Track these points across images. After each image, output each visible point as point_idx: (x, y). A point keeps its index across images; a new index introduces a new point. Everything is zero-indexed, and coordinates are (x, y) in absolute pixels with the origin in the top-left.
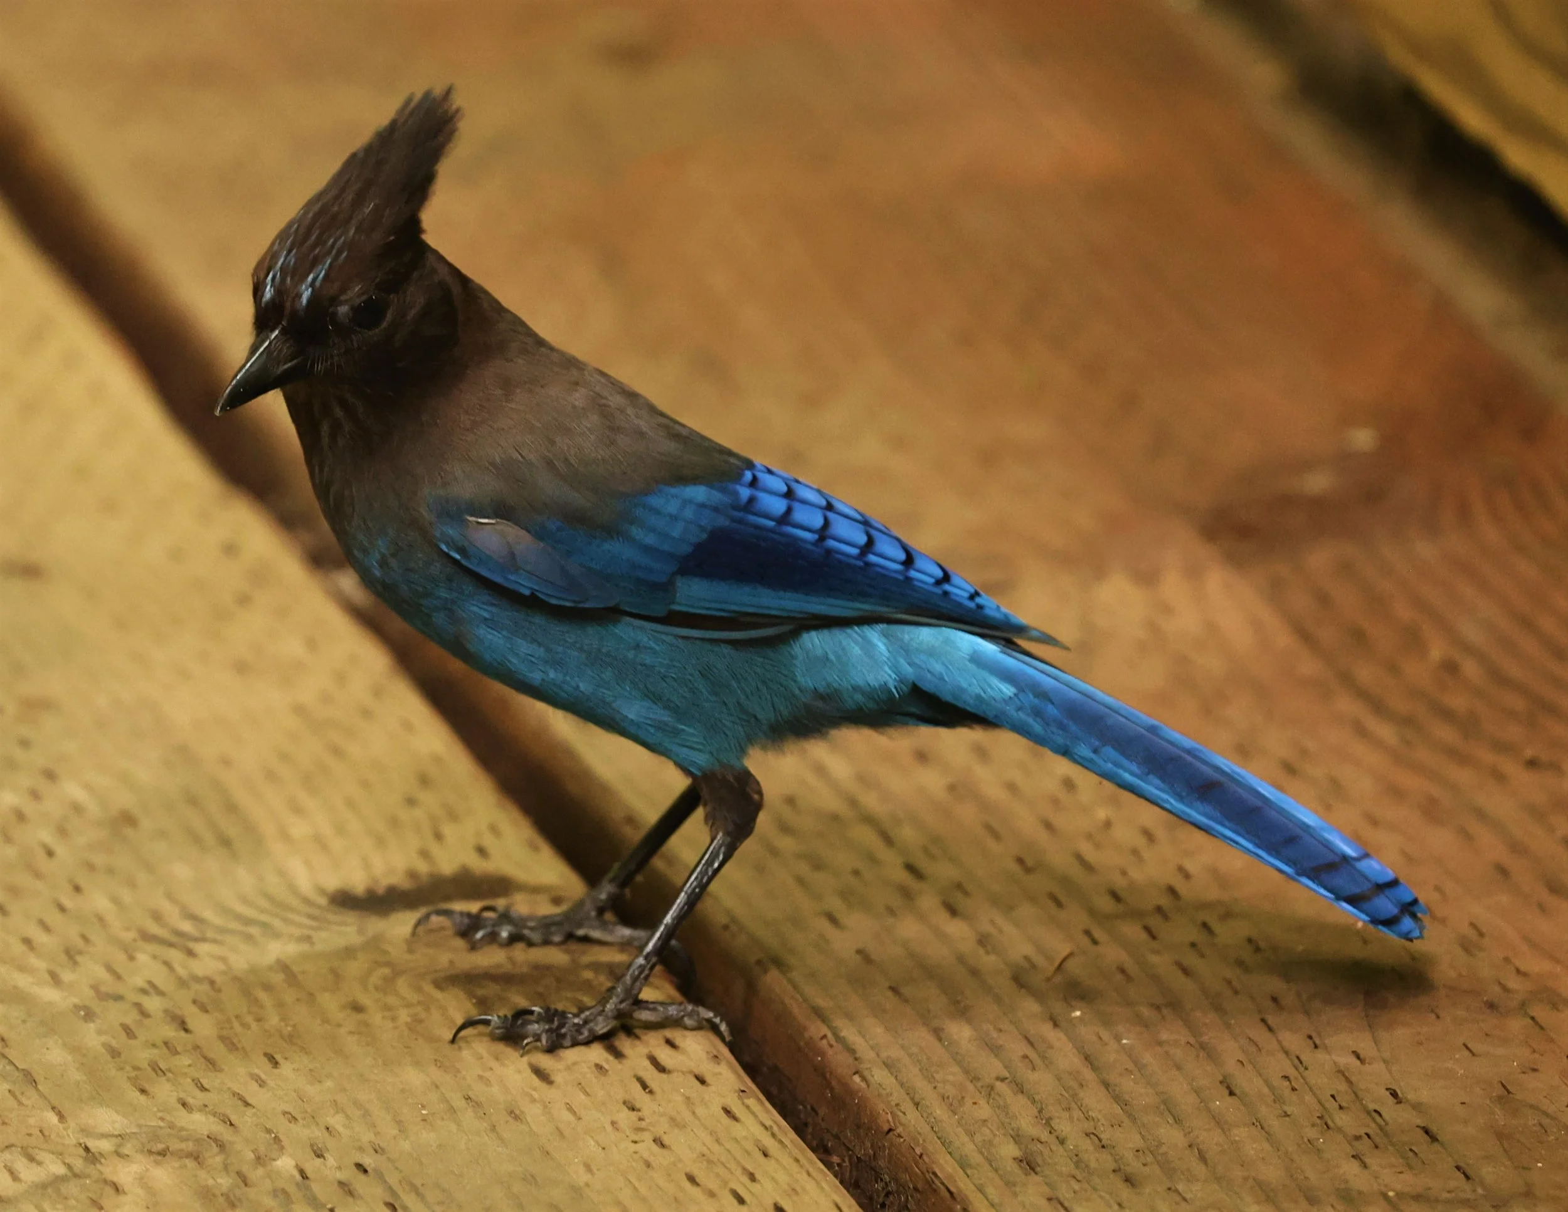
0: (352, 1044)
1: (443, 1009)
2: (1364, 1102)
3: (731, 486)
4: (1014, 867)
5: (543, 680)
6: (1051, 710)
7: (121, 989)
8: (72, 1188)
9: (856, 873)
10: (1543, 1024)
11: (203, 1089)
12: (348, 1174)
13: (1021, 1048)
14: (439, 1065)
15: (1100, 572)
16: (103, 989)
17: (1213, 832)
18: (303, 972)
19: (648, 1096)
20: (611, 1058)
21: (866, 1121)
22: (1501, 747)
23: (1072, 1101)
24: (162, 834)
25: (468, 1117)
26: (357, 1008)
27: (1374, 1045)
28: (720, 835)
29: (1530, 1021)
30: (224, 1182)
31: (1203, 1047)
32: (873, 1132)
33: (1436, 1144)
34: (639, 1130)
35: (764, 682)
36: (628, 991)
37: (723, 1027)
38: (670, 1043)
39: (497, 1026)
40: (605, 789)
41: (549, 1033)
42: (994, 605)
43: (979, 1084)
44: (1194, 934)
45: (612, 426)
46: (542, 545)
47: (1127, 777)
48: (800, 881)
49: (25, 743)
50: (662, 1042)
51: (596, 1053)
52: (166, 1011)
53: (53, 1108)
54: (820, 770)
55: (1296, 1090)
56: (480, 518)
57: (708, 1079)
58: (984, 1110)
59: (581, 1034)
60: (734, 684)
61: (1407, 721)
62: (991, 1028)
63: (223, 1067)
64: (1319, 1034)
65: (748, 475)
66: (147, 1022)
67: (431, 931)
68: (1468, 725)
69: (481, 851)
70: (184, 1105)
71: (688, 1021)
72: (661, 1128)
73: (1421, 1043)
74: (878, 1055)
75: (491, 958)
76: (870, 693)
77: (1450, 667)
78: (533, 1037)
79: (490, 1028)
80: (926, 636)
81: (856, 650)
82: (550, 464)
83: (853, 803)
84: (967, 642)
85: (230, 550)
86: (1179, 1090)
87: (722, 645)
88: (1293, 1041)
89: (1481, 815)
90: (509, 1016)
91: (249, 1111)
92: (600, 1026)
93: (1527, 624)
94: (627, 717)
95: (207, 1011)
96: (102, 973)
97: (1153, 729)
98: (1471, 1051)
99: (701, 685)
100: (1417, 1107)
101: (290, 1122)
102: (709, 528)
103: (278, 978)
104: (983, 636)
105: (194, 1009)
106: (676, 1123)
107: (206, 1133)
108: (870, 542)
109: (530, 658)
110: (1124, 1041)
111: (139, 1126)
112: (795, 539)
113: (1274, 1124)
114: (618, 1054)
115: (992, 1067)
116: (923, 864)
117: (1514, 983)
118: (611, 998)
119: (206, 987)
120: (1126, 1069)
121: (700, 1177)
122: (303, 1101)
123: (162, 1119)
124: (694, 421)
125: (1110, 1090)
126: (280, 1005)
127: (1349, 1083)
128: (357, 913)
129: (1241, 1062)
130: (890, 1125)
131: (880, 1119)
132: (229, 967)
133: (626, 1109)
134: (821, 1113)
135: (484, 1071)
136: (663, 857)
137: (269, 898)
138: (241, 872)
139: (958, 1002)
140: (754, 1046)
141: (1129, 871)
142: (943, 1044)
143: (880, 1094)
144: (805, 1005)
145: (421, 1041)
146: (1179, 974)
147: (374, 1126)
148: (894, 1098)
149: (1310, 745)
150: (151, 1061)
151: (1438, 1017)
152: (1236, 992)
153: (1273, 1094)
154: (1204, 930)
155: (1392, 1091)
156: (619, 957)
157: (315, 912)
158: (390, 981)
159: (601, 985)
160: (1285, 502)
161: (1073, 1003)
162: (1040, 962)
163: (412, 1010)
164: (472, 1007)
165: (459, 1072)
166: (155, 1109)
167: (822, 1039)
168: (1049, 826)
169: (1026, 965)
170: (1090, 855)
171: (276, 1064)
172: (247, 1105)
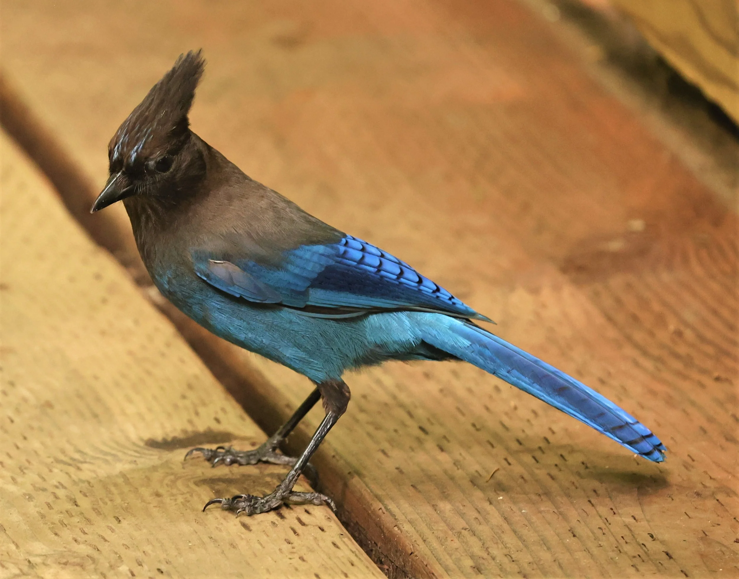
0: (155, 512)
1: (199, 496)
2: (637, 540)
3: (335, 245)
4: (472, 429)
6: (487, 353)
7: (46, 486)
9: (396, 431)
10: (722, 503)
11: (85, 533)
12: (154, 574)
13: (475, 514)
14: (197, 522)
15: (512, 289)
16: (37, 486)
17: (564, 411)
18: (132, 478)
19: (296, 536)
20: (279, 519)
21: (400, 549)
22: (704, 371)
23: (498, 540)
24: (66, 412)
25: (211, 546)
26: (158, 495)
27: (642, 512)
28: (330, 412)
29: (716, 501)
30: (95, 577)
31: (561, 513)
32: (404, 554)
33: (672, 560)
34: (292, 553)
35: (351, 339)
36: (287, 487)
37: (332, 504)
38: (307, 511)
40: (276, 390)
42: (460, 303)
43: (454, 531)
44: (557, 460)
45: (279, 217)
48: (369, 435)
50: (303, 511)
51: (272, 516)
52: (67, 496)
53: (13, 542)
54: (379, 382)
55: (605, 534)
56: (216, 260)
57: (325, 529)
58: (456, 544)
59: (265, 507)
61: (659, 359)
62: (460, 505)
63: (94, 523)
64: (616, 508)
66: (58, 501)
67: (193, 458)
68: (688, 361)
69: (218, 420)
70: (76, 541)
71: (315, 501)
72: (303, 552)
73: (663, 512)
74: (406, 517)
75: (222, 471)
76: (402, 344)
77: (679, 334)
79: (221, 504)
80: (428, 317)
81: (395, 324)
82: (249, 235)
83: (395, 397)
84: (447, 320)
85: (98, 277)
86: (549, 534)
87: (331, 321)
88: (604, 510)
89: (693, 404)
90: (231, 499)
91: (107, 544)
92: (274, 504)
93: (715, 312)
95: (86, 496)
96: (36, 478)
97: (536, 362)
98: (688, 516)
99: (321, 339)
100: (663, 542)
101: (126, 549)
102: (325, 265)
103: (120, 481)
105: (81, 495)
106: (311, 550)
107: (86, 554)
108: (402, 272)
110: (523, 511)
111: (54, 551)
112: (366, 271)
113: (595, 551)
114: (282, 517)
115: (460, 523)
116: (428, 427)
117: (708, 483)
119: (86, 484)
120: (524, 524)
121: (321, 574)
122: (132, 539)
123: (65, 547)
124: (319, 215)
125: (517, 534)
126: (121, 493)
127: (630, 530)
128: (159, 450)
129: (579, 521)
130: (412, 551)
131: (407, 548)
132: (97, 475)
133: (286, 543)
134: (379, 545)
135: (218, 525)
136: (303, 423)
137: (117, 443)
138: (103, 430)
139: (444, 492)
140: (347, 513)
141: (526, 430)
142: (437, 513)
143: (407, 536)
144: (371, 494)
145: (188, 510)
146: (549, 479)
147: (166, 551)
148: (413, 538)
149: (612, 370)
150: (60, 520)
151: (673, 500)
152: (577, 488)
153: (594, 536)
154: (561, 458)
155: (651, 535)
156: (283, 471)
157: (138, 449)
158: (174, 482)
159: (274, 484)
160: (600, 255)
161: (498, 492)
162: (483, 473)
163: (184, 496)
164: (213, 494)
165: (207, 525)
166: (62, 543)
167: (379, 510)
168: (487, 409)
169: (477, 475)
170: (508, 423)
171: (120, 522)
172: (106, 540)
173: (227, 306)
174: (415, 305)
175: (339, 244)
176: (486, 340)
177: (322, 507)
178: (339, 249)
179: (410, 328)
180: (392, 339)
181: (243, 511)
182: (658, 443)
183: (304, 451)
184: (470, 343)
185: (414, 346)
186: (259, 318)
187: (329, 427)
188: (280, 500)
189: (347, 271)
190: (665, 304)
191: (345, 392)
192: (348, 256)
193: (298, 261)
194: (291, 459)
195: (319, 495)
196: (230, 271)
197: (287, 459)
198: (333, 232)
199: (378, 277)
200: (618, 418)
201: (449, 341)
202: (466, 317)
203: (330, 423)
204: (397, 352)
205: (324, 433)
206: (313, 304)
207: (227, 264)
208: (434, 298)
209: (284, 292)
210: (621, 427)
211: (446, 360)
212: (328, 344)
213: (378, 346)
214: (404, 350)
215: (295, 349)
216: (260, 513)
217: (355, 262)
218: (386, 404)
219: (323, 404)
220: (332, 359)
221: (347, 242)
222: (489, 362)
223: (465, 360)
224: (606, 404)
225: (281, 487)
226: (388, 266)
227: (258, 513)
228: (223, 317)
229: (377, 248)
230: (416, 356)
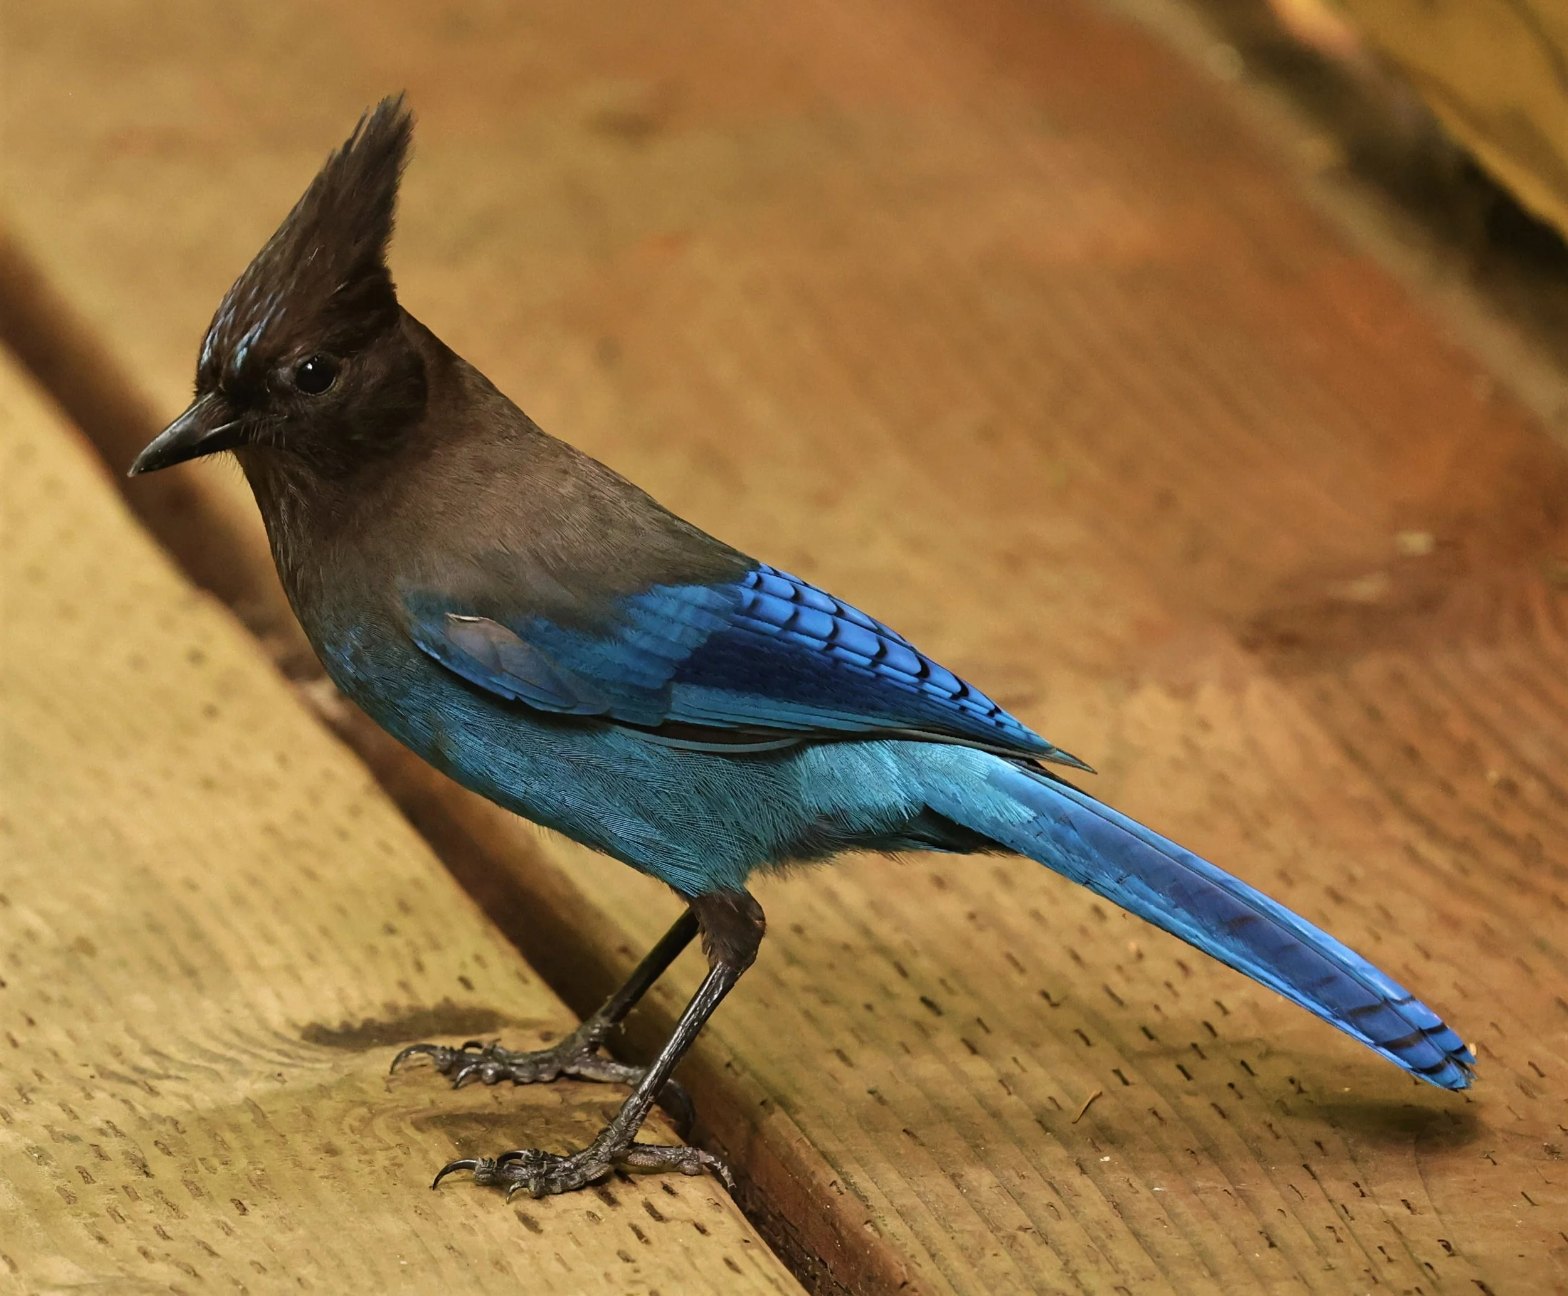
0: (326, 1190)
1: (424, 1152)
2: (1415, 1254)
3: (732, 587)
4: (1037, 1000)
6: (1073, 835)
7: (76, 1129)
9: (869, 1007)
11: (165, 1236)
13: (1047, 1196)
14: (419, 1212)
15: (1133, 685)
16: (58, 1129)
17: (1244, 970)
18: (274, 1112)
19: (644, 1245)
20: (605, 1205)
21: (879, 1274)
22: (1564, 874)
23: (1099, 1252)
24: (123, 963)
25: (450, 1267)
26: (331, 1151)
27: (1424, 1193)
31: (1241, 1194)
32: (886, 1285)
34: (634, 1282)
36: (622, 1133)
37: (725, 1172)
38: (668, 1189)
40: (599, 915)
42: (1015, 722)
43: (1002, 1234)
44: (1232, 1074)
45: (603, 520)
46: (528, 645)
48: (807, 1014)
50: (659, 1187)
51: (589, 1200)
52: (125, 1154)
53: (5, 1258)
54: (831, 897)
55: (1342, 1242)
56: (463, 615)
57: (709, 1229)
58: (1005, 1262)
59: (573, 1179)
61: (1463, 846)
62: (1013, 1175)
63: (187, 1213)
64: (1366, 1181)
66: (105, 1164)
67: (411, 1068)
68: (1530, 851)
69: (466, 983)
70: (145, 1254)
71: (687, 1166)
72: (658, 1280)
73: (1474, 1193)
74: (892, 1203)
75: (476, 1097)
76: (879, 815)
77: (1510, 788)
78: (521, 1184)
80: (940, 754)
81: (865, 768)
82: (539, 561)
83: (866, 932)
84: (983, 761)
85: (196, 658)
86: (1214, 1240)
88: (1339, 1190)
89: (1542, 946)
90: (495, 1160)
91: (215, 1261)
92: (593, 1171)
95: (169, 1153)
96: (56, 1113)
97: (1183, 859)
98: (1530, 1201)
99: (697, 802)
100: (1472, 1259)
101: (259, 1273)
103: (246, 1118)
104: (1002, 756)
105: (156, 1151)
106: (675, 1276)
107: (168, 1284)
108: (883, 652)
110: (1157, 1189)
111: (97, 1277)
112: (802, 646)
113: (1318, 1280)
114: (611, 1201)
115: (1014, 1217)
116: (941, 997)
119: (168, 1127)
120: (1158, 1219)
122: (273, 1251)
123: (121, 1269)
125: (1141, 1240)
126: (248, 1147)
127: (1399, 1233)
128: (335, 1049)
129: (1282, 1211)
130: (904, 1278)
131: (894, 1272)
132: (194, 1107)
133: (621, 1261)
134: (830, 1264)
135: (467, 1219)
136: (658, 989)
137: (238, 1033)
138: (207, 1004)
139: (978, 1146)
140: (757, 1193)
141: (1163, 1007)
142: (962, 1192)
143: (893, 1245)
144: (813, 1149)
145: (400, 1186)
146: (1217, 1117)
147: (349, 1277)
148: (908, 1249)
149: (1358, 871)
150: (109, 1208)
151: (1495, 1163)
152: (1277, 1138)
153: (1317, 1246)
154: (1243, 1068)
155: (1445, 1243)
156: (613, 1097)
157: (286, 1047)
158: (366, 1122)
159: (594, 1126)
160: (1334, 609)
161: (1102, 1148)
162: (1067, 1103)
163: (392, 1153)
164: (455, 1150)
165: (441, 1220)
166: (114, 1258)
167: (831, 1185)
168: (1076, 957)
169: (1052, 1107)
170: (1121, 988)
171: (245, 1209)
172: (212, 1253)
173: (487, 720)
176: (1070, 806)
177: (703, 1178)
178: (741, 596)
179: (898, 778)
181: (523, 1187)
182: (1456, 1047)
183: (662, 1052)
185: (907, 818)
190: (1476, 718)
191: (753, 918)
192: (762, 611)
193: (648, 621)
194: (631, 1072)
195: (695, 1152)
196: (494, 639)
197: (622, 1070)
198: (729, 557)
199: (830, 660)
202: (1027, 756)
203: (718, 989)
204: (869, 832)
205: (705, 1010)
206: (680, 719)
207: (487, 624)
210: (1371, 1010)
211: (980, 852)
212: (713, 812)
213: (827, 818)
216: (562, 1193)
217: (777, 625)
218: (846, 947)
219: (704, 944)
220: (721, 847)
222: (1075, 857)
223: (1023, 853)
224: (1340, 956)
225: (608, 1134)
226: (851, 635)
227: (556, 1191)
229: (829, 595)
230: (910, 842)
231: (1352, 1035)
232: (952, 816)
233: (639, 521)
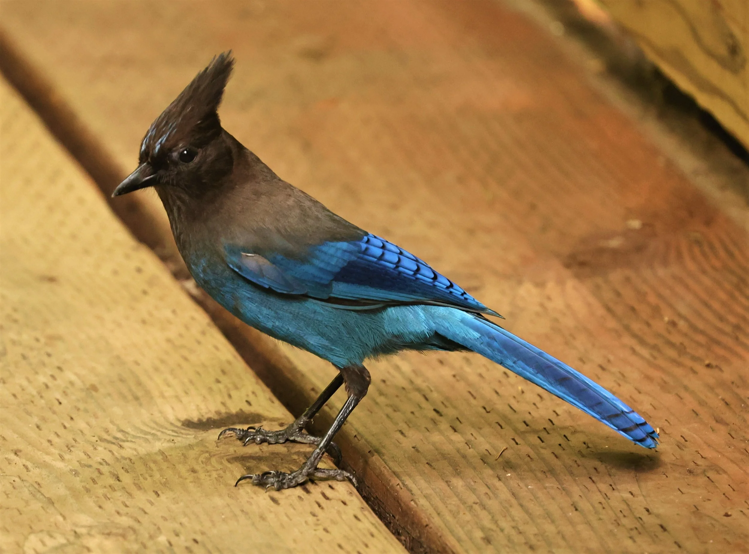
0: (191, 486)
1: (232, 472)
2: (635, 513)
3: (358, 243)
4: (481, 410)
5: (273, 326)
6: (496, 344)
7: (90, 462)
8: (69, 549)
9: (412, 413)
10: (712, 480)
11: (126, 506)
12: (190, 544)
13: (484, 489)
14: (230, 496)
15: (520, 282)
16: (83, 462)
18: (170, 455)
19: (321, 509)
20: (305, 493)
21: (416, 521)
22: (695, 359)
23: (506, 512)
24: (109, 395)
25: (242, 518)
26: (194, 471)
27: (638, 489)
28: (352, 395)
29: (708, 479)
30: (135, 547)
31: (564, 489)
32: (419, 526)
33: (666, 533)
34: (317, 525)
35: (370, 329)
36: (312, 464)
37: (354, 480)
38: (330, 487)
39: (255, 479)
40: (303, 375)
41: (278, 482)
42: (472, 297)
43: (467, 505)
44: (561, 440)
45: (304, 214)
47: (528, 374)
48: (388, 416)
49: (49, 355)
50: (327, 486)
51: (299, 491)
52: (110, 472)
53: (61, 514)
54: (397, 368)
55: (605, 508)
57: (347, 502)
58: (468, 517)
59: (292, 483)
60: (357, 329)
61: (655, 347)
62: (471, 481)
63: (135, 497)
64: (615, 484)
65: (366, 238)
66: (102, 476)
67: (226, 438)
68: (681, 349)
69: (248, 403)
70: (118, 513)
71: (338, 477)
72: (327, 524)
73: (659, 488)
74: (422, 492)
75: (253, 449)
76: (417, 335)
77: (673, 324)
79: (252, 480)
80: (442, 311)
81: (411, 316)
82: (279, 231)
83: (411, 382)
84: (459, 314)
85: (139, 270)
86: (553, 508)
87: (353, 312)
88: (603, 487)
89: (686, 388)
90: (260, 475)
91: (146, 516)
92: (300, 479)
93: (706, 305)
94: (310, 343)
95: (128, 472)
96: (82, 455)
97: (540, 354)
98: (681, 491)
99: (342, 329)
100: (658, 516)
101: (164, 520)
102: (348, 261)
103: (159, 458)
105: (123, 471)
106: (334, 522)
107: (128, 525)
108: (418, 269)
109: (267, 316)
110: (530, 487)
111: (99, 522)
112: (385, 266)
113: (596, 524)
114: (308, 492)
115: (471, 498)
116: (441, 409)
117: (700, 462)
118: (305, 467)
119: (128, 461)
120: (530, 499)
121: (343, 545)
122: (170, 511)
123: (109, 519)
124: (342, 214)
125: (523, 507)
126: (160, 470)
127: (628, 505)
128: (194, 430)
129: (581, 496)
130: (427, 523)
131: (423, 520)
132: (138, 453)
133: (312, 515)
134: (397, 517)
135: (249, 499)
136: (327, 405)
137: (155, 423)
138: (143, 411)
139: (457, 469)
140: (367, 488)
141: (531, 412)
142: (450, 488)
143: (422, 509)
144: (390, 471)
145: (222, 486)
146: (554, 457)
147: (201, 522)
148: (429, 511)
149: (612, 358)
150: (104, 494)
151: (667, 476)
152: (579, 466)
153: (594, 510)
154: (564, 438)
155: (647, 509)
156: (309, 449)
157: (176, 429)
158: (208, 459)
159: (301, 461)
160: (601, 251)
161: (507, 470)
162: (493, 451)
163: (218, 472)
164: (244, 471)
165: (238, 499)
166: (106, 514)
167: (397, 485)
168: (497, 392)
169: (486, 453)
170: (515, 406)
171: (159, 495)
172: (145, 513)
173: (257, 296)
174: (429, 299)
175: (361, 242)
177: (345, 482)
178: (360, 247)
180: (407, 330)
182: (651, 431)
183: (328, 431)
184: (479, 335)
186: (286, 307)
187: (352, 408)
188: (306, 476)
189: (367, 267)
190: (660, 296)
194: (316, 439)
196: (261, 263)
197: (312, 438)
198: (355, 230)
200: (614, 407)
201: (460, 332)
205: (346, 414)
207: (257, 257)
208: (447, 293)
209: (309, 284)
210: (617, 416)
211: (458, 350)
212: (349, 333)
214: (419, 341)
215: (319, 337)
217: (375, 258)
218: (403, 388)
221: (368, 240)
222: (496, 353)
223: (475, 351)
226: (406, 262)
228: (253, 306)
229: (397, 246)
231: (609, 426)
232: (446, 336)
233: (320, 216)
